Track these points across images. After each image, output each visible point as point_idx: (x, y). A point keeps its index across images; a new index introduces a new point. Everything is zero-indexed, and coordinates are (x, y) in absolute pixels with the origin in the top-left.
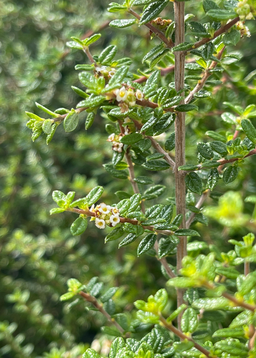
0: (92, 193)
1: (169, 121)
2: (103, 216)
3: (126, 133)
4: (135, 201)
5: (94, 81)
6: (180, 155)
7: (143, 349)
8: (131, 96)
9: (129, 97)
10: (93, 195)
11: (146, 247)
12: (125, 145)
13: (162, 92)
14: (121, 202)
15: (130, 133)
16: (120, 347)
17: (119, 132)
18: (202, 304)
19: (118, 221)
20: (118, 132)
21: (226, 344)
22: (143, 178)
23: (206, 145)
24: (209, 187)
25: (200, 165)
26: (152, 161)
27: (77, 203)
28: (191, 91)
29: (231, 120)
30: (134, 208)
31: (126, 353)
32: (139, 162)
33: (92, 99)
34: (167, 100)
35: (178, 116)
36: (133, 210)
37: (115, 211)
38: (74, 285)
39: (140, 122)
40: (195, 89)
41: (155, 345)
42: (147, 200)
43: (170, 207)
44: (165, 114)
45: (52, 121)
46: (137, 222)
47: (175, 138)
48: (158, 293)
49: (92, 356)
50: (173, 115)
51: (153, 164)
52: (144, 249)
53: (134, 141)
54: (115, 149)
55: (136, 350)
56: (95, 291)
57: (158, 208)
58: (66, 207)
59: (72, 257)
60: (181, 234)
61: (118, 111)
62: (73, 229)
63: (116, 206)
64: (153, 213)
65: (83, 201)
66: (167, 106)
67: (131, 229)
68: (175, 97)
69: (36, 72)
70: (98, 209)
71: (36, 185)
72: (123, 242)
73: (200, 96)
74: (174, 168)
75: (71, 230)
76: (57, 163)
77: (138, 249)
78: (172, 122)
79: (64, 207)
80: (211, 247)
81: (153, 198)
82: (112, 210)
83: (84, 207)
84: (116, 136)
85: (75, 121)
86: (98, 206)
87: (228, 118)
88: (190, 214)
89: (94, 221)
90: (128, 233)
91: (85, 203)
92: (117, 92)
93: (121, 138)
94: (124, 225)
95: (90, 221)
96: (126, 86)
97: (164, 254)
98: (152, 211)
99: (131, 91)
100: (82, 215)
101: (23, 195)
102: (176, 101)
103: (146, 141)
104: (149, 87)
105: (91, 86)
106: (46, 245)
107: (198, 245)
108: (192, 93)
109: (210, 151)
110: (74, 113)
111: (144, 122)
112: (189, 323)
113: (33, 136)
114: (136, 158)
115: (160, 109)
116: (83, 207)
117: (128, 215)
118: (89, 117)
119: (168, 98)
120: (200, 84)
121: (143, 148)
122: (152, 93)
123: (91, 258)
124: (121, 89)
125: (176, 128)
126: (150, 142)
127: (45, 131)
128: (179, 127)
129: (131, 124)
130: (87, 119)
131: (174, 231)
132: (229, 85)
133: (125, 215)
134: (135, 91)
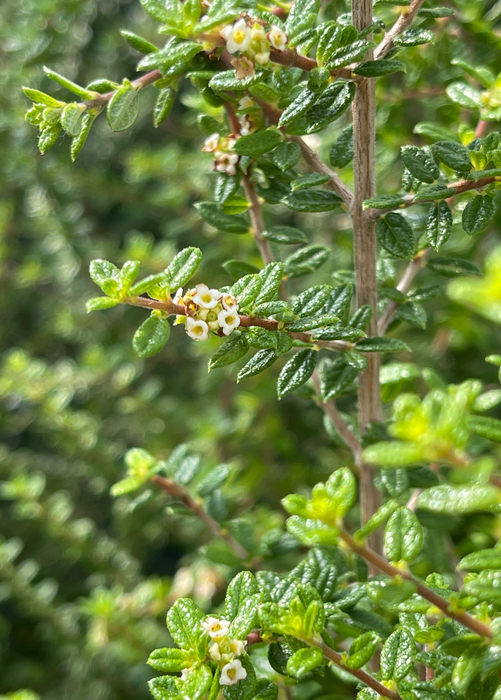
0: (177, 263)
1: (341, 100)
2: (203, 314)
3: (245, 131)
4: (270, 278)
5: (176, 7)
6: (365, 175)
7: (301, 598)
8: (258, 40)
9: (254, 43)
10: (179, 268)
11: (295, 378)
12: (243, 158)
13: (326, 31)
14: (241, 281)
15: (253, 131)
16: (247, 592)
17: (228, 131)
18: (436, 499)
19: (237, 322)
20: (225, 131)
21: (490, 586)
22: (283, 230)
23: (423, 152)
24: (432, 243)
25: (410, 196)
26: (303, 193)
27: (144, 285)
28: (388, 31)
29: (470, 100)
30: (269, 293)
31: (263, 608)
32: (274, 196)
33: (172, 51)
34: (337, 50)
35: (360, 88)
36: (267, 299)
37: (230, 301)
38: (140, 463)
39: (274, 105)
40: (396, 26)
41: (318, 583)
42: (292, 277)
43: (345, 291)
44: (332, 85)
45: (82, 106)
46: (276, 324)
47: (354, 137)
48: (333, 479)
49: (188, 615)
50: (350, 85)
51: (305, 198)
52: (291, 383)
53: (261, 147)
54: (220, 168)
55: (281, 596)
56: (184, 473)
57: (320, 293)
58: (121, 295)
59: (129, 405)
60: (369, 348)
61: (229, 77)
62: (138, 343)
63: (231, 291)
64: (310, 304)
65: (157, 281)
66: (337, 62)
67: (265, 339)
68: (354, 45)
69: (41, 18)
70: (191, 298)
71: (48, 260)
72: (247, 369)
73: (409, 41)
74: (351, 205)
75: (135, 346)
76: (89, 212)
77: (279, 384)
78: (348, 101)
79: (118, 295)
80: (426, 374)
81: (306, 272)
82: (221, 298)
83: (160, 294)
84: (222, 139)
85: (131, 106)
86: (191, 292)
87: (461, 95)
88: (385, 304)
89: (182, 326)
90: (258, 347)
91: (163, 286)
92: (227, 31)
93: (232, 143)
94: (248, 331)
95: (175, 324)
96: (247, 19)
97: (333, 392)
98: (308, 298)
99: (259, 29)
100: (156, 312)
101: (23, 281)
102: (357, 52)
103: (289, 147)
104: (299, 20)
105: (169, 19)
106: (76, 381)
107: (401, 371)
108: (391, 35)
109: (430, 164)
110: (130, 89)
111: (284, 105)
112: (402, 541)
113: (41, 141)
114: (266, 186)
115: (322, 70)
116: (158, 294)
117: (256, 309)
118: (162, 99)
119: (339, 47)
120: (406, 16)
121: (284, 162)
122: (304, 33)
123: (168, 405)
124: (238, 25)
125: (355, 115)
126: (299, 150)
127: (68, 130)
128: (362, 113)
129: (255, 110)
130: (158, 104)
131: (353, 342)
132: (454, 31)
133: (251, 309)
134: (267, 27)
